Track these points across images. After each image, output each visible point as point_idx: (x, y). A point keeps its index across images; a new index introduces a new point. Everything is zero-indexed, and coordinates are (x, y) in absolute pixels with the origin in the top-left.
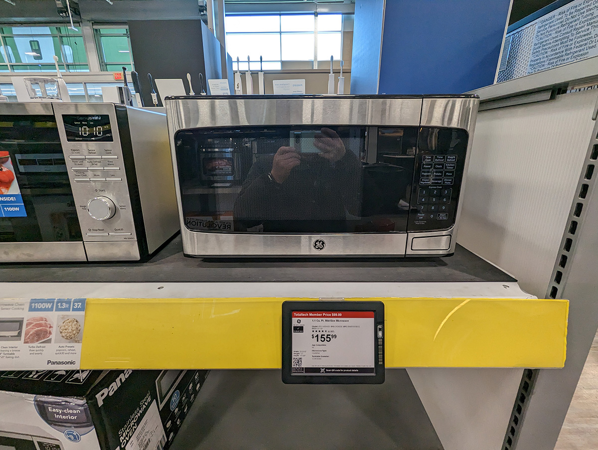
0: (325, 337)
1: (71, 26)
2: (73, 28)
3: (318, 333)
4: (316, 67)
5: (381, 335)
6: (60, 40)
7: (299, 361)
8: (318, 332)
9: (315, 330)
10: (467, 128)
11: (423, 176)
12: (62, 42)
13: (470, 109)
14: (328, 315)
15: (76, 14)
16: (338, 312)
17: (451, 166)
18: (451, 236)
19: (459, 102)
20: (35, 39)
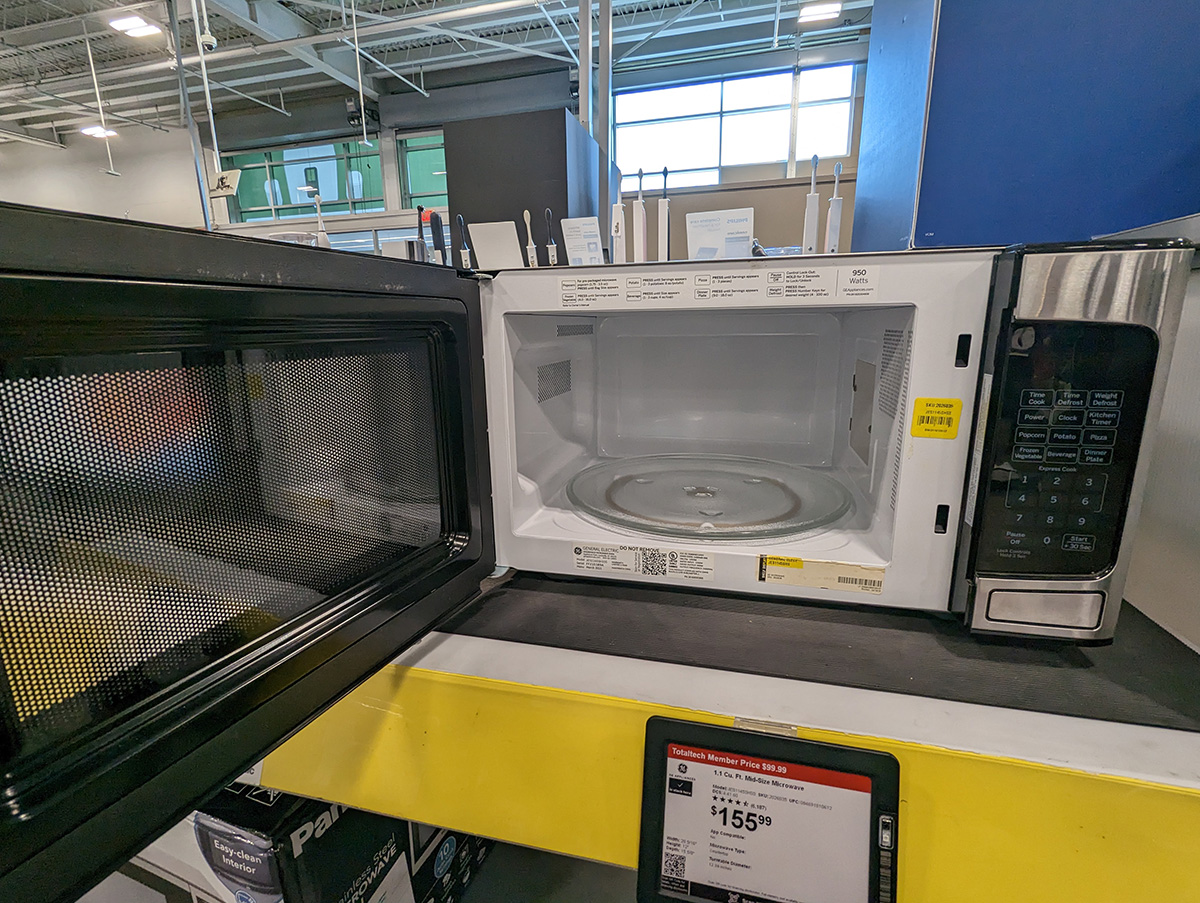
0: (744, 817)
1: (363, 140)
2: (366, 142)
3: (726, 804)
4: (791, 174)
5: (888, 840)
6: (346, 161)
7: (679, 862)
8: (726, 801)
9: (719, 796)
10: (1154, 325)
11: (1020, 439)
12: (349, 166)
13: (1163, 276)
14: (752, 765)
15: (373, 119)
16: (778, 763)
17: (1105, 419)
18: (1104, 595)
19: (1129, 259)
20: (312, 165)
